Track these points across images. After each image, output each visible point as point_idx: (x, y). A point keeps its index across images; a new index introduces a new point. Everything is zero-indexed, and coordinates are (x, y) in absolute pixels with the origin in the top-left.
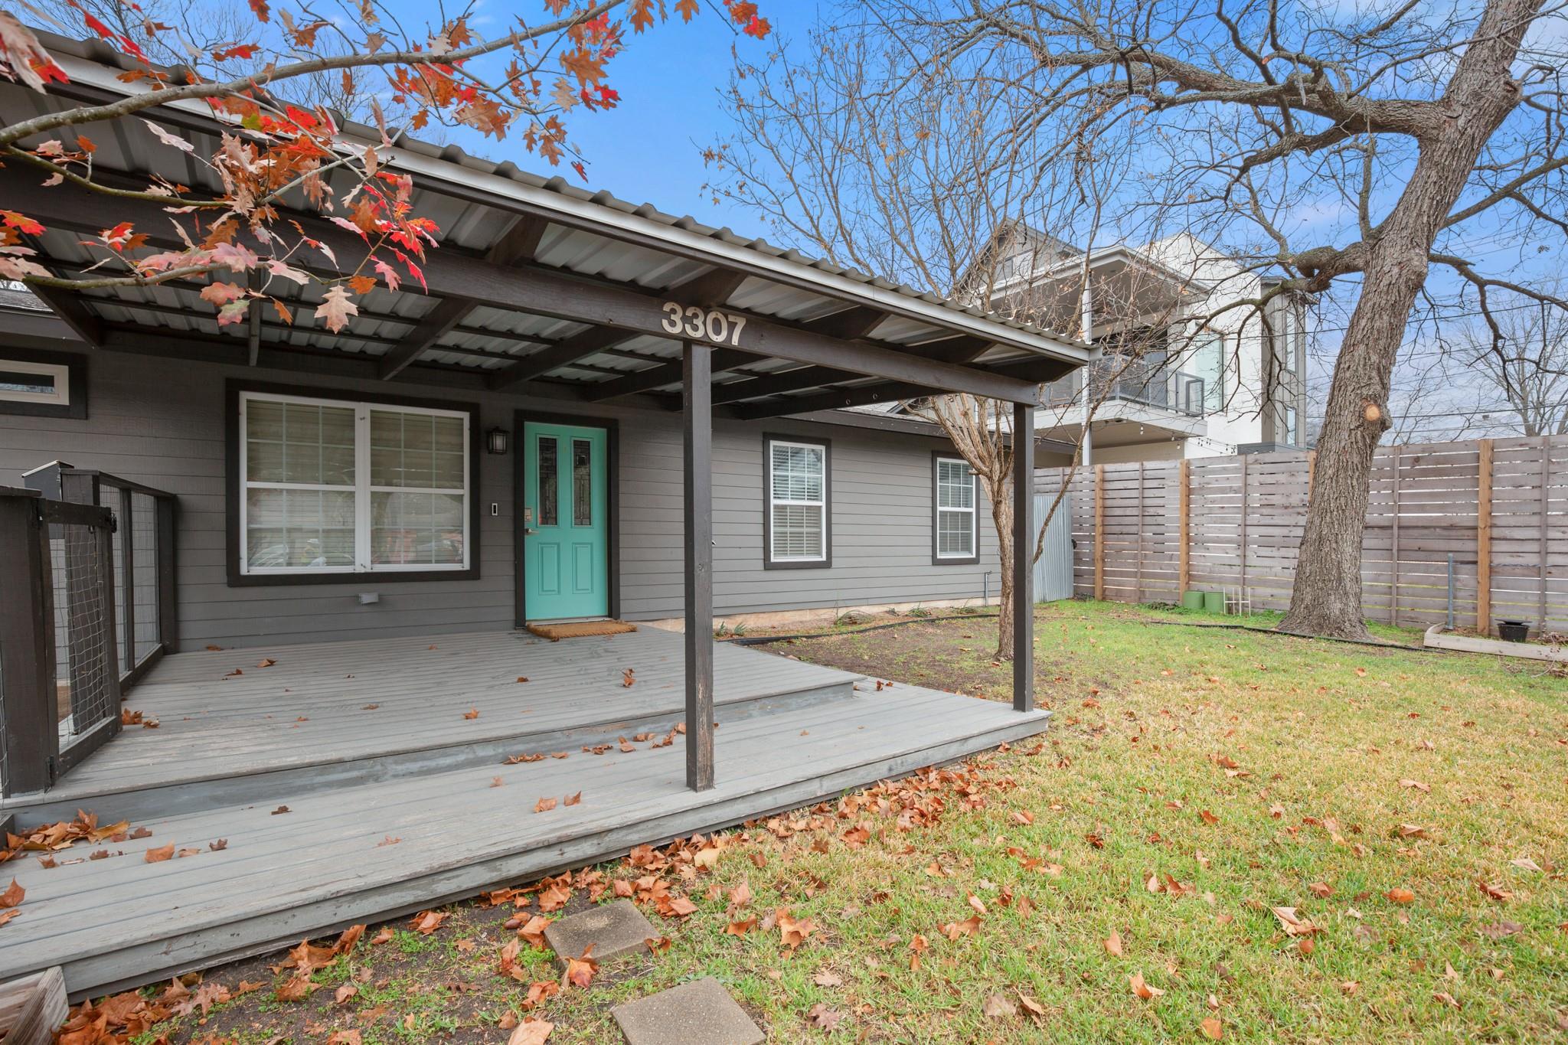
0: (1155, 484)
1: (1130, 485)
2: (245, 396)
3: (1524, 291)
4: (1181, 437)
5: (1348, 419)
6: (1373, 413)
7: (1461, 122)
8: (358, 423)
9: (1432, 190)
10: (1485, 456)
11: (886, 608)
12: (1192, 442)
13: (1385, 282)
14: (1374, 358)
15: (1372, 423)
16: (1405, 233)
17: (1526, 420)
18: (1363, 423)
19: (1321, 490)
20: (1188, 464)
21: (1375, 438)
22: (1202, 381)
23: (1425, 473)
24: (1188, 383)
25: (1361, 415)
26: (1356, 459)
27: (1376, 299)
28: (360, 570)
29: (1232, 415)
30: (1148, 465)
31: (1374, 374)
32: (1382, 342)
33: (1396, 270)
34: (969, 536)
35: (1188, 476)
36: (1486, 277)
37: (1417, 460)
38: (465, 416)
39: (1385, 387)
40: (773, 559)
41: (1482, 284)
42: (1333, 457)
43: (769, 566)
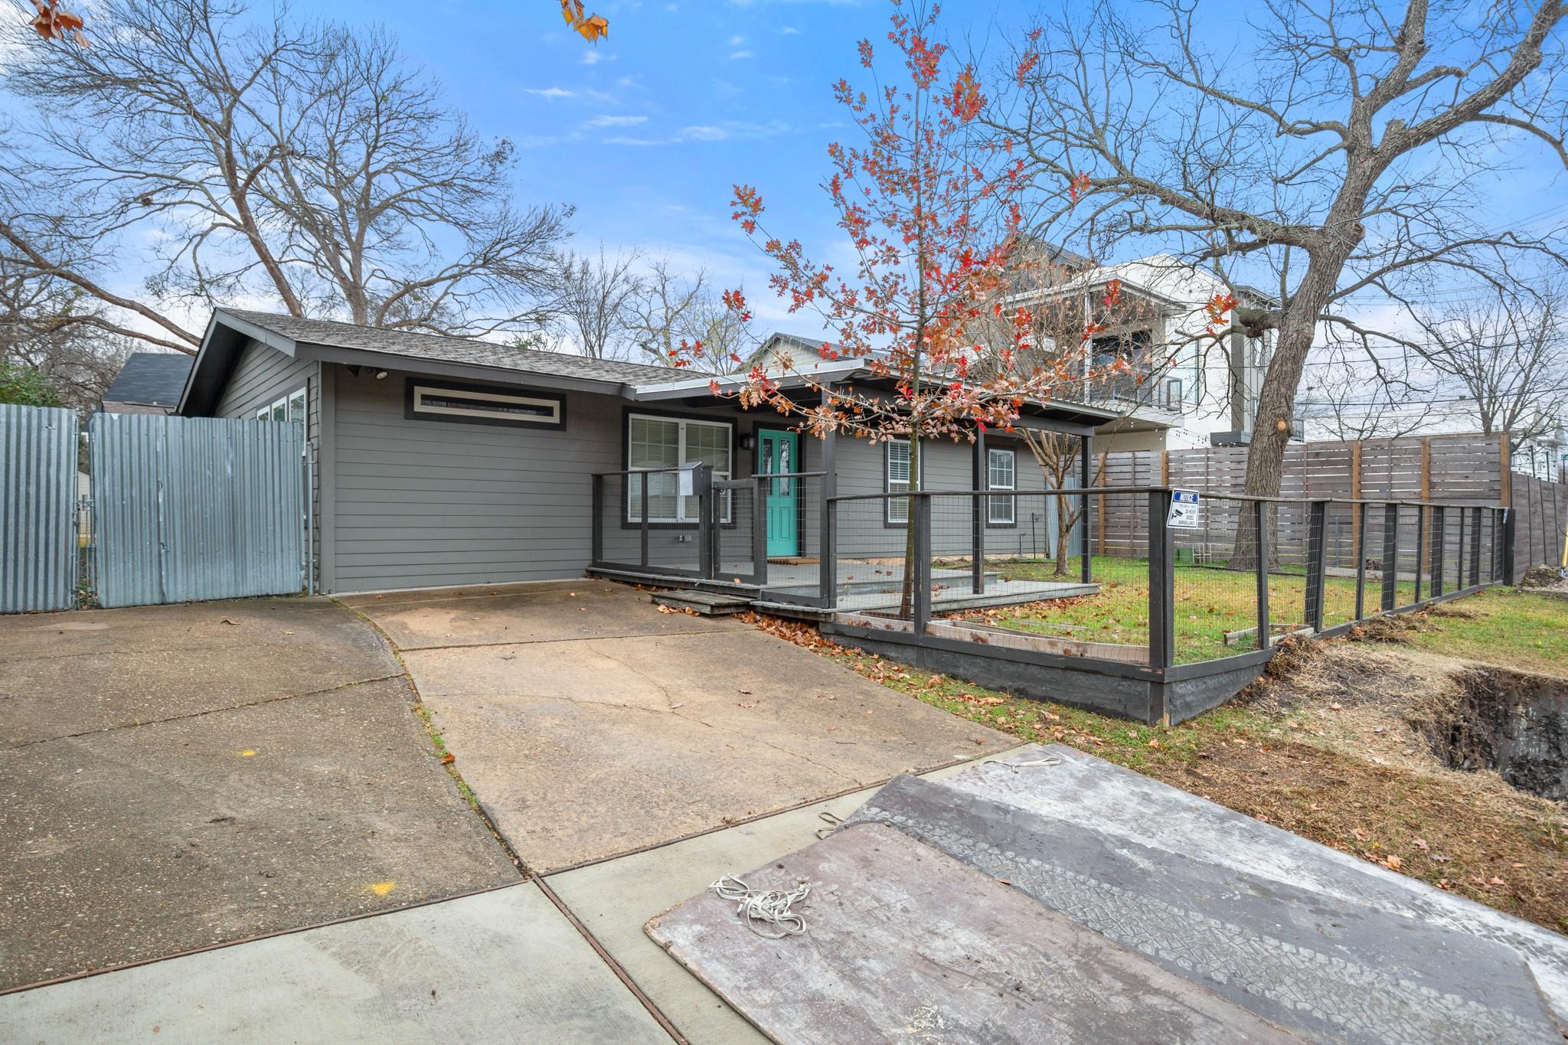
0: (1142, 469)
1: (1125, 469)
2: (632, 416)
3: (1391, 338)
4: (1163, 428)
5: (1267, 428)
6: (1282, 425)
7: (1331, 246)
8: (680, 431)
9: (1316, 287)
10: (1356, 452)
11: (960, 558)
12: (1171, 432)
13: (1289, 342)
14: (1283, 390)
15: (1282, 432)
16: (1301, 312)
17: (1482, 409)
18: (1277, 432)
19: (1251, 475)
20: (1168, 454)
21: (1284, 442)
22: (1180, 381)
23: (1322, 463)
24: (1169, 382)
25: (1275, 427)
26: (1272, 455)
27: (1284, 352)
28: (680, 521)
29: (1201, 414)
30: (1139, 455)
31: (1283, 400)
32: (1287, 380)
33: (1295, 335)
34: (1010, 506)
35: (1167, 463)
36: (1365, 329)
37: (1317, 455)
38: (729, 426)
39: (1289, 408)
40: (890, 521)
41: (1363, 333)
42: (1259, 453)
43: (887, 526)
